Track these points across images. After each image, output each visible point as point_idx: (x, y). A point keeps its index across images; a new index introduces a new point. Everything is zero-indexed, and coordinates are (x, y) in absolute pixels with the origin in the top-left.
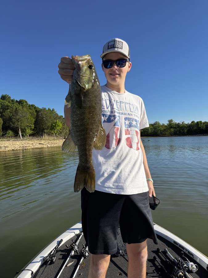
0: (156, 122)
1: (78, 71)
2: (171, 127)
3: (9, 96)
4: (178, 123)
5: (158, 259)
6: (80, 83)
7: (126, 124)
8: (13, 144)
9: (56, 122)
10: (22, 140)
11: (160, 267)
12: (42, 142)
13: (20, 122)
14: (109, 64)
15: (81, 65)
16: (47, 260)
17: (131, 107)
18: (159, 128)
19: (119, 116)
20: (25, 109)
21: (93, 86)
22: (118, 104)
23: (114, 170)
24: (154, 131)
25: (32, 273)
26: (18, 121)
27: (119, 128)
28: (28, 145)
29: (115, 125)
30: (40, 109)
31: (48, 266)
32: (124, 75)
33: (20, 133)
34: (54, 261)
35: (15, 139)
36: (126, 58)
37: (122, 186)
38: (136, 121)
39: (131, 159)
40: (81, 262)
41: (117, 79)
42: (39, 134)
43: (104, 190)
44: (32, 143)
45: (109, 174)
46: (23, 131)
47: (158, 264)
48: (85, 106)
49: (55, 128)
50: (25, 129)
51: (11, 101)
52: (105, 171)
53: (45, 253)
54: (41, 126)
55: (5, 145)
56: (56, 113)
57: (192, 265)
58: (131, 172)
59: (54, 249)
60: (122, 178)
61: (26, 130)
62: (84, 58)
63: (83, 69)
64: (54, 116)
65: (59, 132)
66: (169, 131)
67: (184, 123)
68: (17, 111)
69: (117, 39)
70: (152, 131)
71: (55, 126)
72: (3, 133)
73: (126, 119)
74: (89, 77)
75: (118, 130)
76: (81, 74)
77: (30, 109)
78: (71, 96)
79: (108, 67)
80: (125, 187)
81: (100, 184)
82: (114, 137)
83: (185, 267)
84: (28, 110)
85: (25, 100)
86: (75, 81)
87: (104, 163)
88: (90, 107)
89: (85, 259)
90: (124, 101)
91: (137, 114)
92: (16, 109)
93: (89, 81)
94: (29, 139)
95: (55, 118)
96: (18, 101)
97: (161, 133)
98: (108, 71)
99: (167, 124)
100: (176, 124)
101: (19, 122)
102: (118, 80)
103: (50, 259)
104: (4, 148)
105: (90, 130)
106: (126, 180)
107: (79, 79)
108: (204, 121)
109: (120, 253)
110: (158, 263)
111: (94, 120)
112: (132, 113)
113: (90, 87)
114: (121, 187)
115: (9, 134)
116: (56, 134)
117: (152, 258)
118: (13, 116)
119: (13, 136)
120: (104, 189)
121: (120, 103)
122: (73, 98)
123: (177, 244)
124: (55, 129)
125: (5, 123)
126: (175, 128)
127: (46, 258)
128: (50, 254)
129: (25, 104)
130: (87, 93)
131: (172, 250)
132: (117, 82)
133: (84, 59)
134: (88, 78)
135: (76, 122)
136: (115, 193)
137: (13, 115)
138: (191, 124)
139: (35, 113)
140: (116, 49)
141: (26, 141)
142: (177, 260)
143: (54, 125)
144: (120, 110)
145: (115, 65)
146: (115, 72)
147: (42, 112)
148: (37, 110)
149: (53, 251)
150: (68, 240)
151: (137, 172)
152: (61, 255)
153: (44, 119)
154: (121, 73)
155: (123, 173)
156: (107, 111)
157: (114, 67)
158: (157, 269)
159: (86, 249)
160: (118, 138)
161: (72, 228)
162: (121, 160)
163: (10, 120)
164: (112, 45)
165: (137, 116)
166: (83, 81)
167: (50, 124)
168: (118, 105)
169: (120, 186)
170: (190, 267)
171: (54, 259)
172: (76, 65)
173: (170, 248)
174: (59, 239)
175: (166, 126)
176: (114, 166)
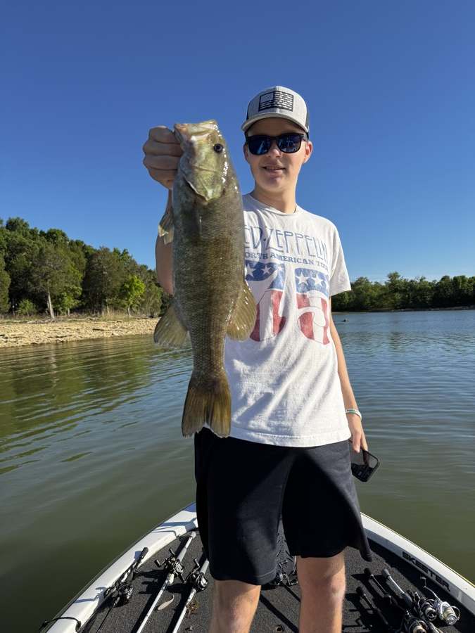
0: (362, 278)
1: (188, 158)
2: (396, 290)
3: (25, 221)
4: (412, 281)
5: (367, 594)
6: (195, 187)
7: (300, 282)
8: (35, 329)
9: (133, 280)
10: (53, 322)
11: (371, 612)
12: (101, 325)
13: (49, 280)
14: (261, 146)
15: (197, 143)
16: (113, 596)
17: (311, 244)
18: (368, 293)
19: (283, 266)
20: (61, 251)
21: (224, 192)
22: (281, 238)
23: (270, 391)
24: (356, 299)
25: (79, 625)
26: (45, 277)
27: (282, 293)
28: (68, 334)
29: (272, 286)
30: (95, 250)
31: (115, 610)
32: (295, 170)
33: (50, 306)
34: (128, 597)
35: (39, 318)
36: (300, 132)
37: (288, 427)
38: (321, 276)
39: (309, 363)
40: (189, 600)
41: (278, 180)
42: (94, 307)
43: (248, 437)
44: (76, 328)
45: (257, 399)
46: (58, 300)
47: (366, 606)
48: (206, 238)
49: (129, 293)
50: (62, 297)
51: (29, 234)
52: (250, 392)
53: (108, 579)
54: (98, 289)
55: (17, 333)
56: (131, 260)
57: (445, 609)
58: (309, 394)
59: (127, 571)
60: (288, 408)
61: (62, 299)
62: (203, 128)
63: (201, 154)
64: (128, 267)
65: (139, 303)
66: (389, 298)
67: (424, 280)
68: (42, 257)
69: (281, 89)
70: (352, 300)
71: (130, 289)
72: (12, 306)
73: (298, 272)
74: (215, 172)
75: (280, 297)
76: (197, 165)
77: (73, 250)
78: (173, 217)
79: (259, 152)
80: (295, 431)
81: (239, 423)
82: (271, 314)
83: (431, 612)
84: (68, 254)
85: (61, 231)
86: (182, 183)
87: (247, 375)
88: (217, 242)
89: (199, 593)
90: (295, 230)
91: (323, 262)
92: (41, 250)
93: (215, 180)
94: (70, 318)
95: (128, 271)
96: (46, 232)
97: (372, 304)
98: (258, 160)
99: (385, 283)
100: (406, 283)
101: (46, 280)
102: (282, 181)
103: (120, 593)
104: (14, 340)
105: (218, 294)
106: (298, 413)
107: (191, 176)
108: (471, 276)
109: (279, 579)
110: (368, 603)
111: (226, 272)
112: (311, 258)
113: (217, 195)
114: (286, 429)
115: (24, 308)
116: (131, 307)
117: (354, 591)
118: (33, 268)
119: (34, 313)
120: (248, 434)
121: (286, 235)
122: (177, 222)
123: (412, 559)
124: (129, 297)
125: (17, 283)
126: (405, 291)
127: (110, 591)
128: (119, 581)
129: (61, 238)
130: (211, 209)
131: (400, 574)
132: (280, 187)
133: (203, 130)
134: (214, 174)
135: (187, 277)
136: (272, 444)
137: (33, 265)
138: (440, 282)
139: (84, 261)
140: (278, 111)
141: (64, 324)
142: (411, 595)
143: (128, 286)
144: (285, 251)
145: (274, 148)
146: (274, 163)
147: (99, 258)
148: (88, 253)
149: (126, 576)
150: (160, 550)
151: (324, 396)
152: (144, 583)
153: (104, 273)
154: (288, 167)
155: (291, 396)
156: (255, 253)
157: (274, 153)
158: (365, 618)
159: (202, 571)
160: (281, 315)
161: (168, 521)
162: (287, 367)
163: (26, 277)
164: (270, 101)
165: (323, 266)
166: (201, 180)
167: (119, 284)
168: (280, 241)
169: (284, 427)
170: (441, 613)
171: (129, 593)
172: (184, 145)
173: (394, 569)
174: (139, 547)
175: (383, 288)
176: (271, 381)
